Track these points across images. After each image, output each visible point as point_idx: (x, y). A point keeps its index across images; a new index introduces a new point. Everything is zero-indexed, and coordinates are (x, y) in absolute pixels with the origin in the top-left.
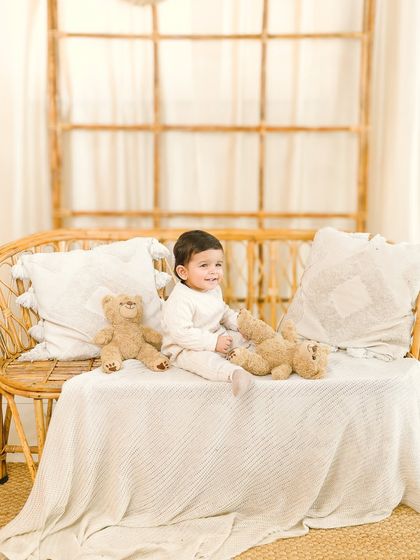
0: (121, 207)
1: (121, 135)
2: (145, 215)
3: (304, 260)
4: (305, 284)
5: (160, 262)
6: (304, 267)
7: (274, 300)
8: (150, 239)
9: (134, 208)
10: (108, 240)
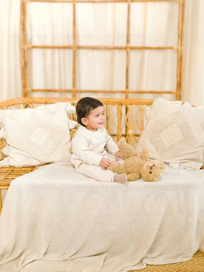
0: (57, 87)
1: (57, 51)
2: (68, 91)
3: (148, 115)
4: (148, 128)
5: (72, 115)
6: (147, 119)
7: (131, 136)
8: (66, 103)
9: (63, 88)
10: (46, 103)
